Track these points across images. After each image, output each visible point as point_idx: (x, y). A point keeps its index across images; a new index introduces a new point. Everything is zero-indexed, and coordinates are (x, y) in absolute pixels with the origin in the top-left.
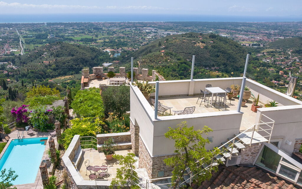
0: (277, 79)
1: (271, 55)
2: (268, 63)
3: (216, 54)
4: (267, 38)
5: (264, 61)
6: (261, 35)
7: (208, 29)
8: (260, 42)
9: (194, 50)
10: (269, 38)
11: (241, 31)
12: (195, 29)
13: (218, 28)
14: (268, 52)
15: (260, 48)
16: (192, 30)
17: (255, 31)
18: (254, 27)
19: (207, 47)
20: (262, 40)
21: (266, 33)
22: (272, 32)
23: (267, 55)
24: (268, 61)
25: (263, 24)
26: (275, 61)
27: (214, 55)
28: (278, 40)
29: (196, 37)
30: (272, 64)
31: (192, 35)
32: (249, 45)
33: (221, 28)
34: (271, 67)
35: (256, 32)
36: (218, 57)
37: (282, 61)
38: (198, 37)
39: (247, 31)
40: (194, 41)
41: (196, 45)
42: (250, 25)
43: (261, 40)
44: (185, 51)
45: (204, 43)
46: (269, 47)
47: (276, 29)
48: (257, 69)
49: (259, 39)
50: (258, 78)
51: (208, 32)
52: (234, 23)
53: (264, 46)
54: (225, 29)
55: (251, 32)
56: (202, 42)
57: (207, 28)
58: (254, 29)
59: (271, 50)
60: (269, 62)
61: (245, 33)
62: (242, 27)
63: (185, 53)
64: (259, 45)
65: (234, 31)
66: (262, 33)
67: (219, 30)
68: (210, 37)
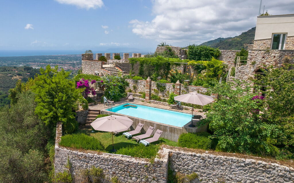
4: (72, 67)
6: (67, 65)
7: (18, 63)
9: (12, 83)
11: (50, 63)
12: (4, 64)
13: (28, 62)
16: (2, 65)
17: (61, 62)
18: (59, 59)
19: (25, 79)
20: (69, 69)
21: (71, 63)
22: (75, 62)
25: (66, 56)
29: (11, 71)
31: (5, 69)
33: (31, 62)
35: (62, 63)
38: (12, 71)
39: (55, 63)
40: (10, 74)
41: (14, 78)
42: (56, 58)
43: (68, 69)
44: (3, 86)
45: (21, 75)
47: (77, 60)
49: (66, 69)
51: (19, 66)
52: (41, 56)
54: (34, 62)
55: (59, 63)
56: (19, 75)
57: (16, 62)
58: (60, 61)
61: (54, 64)
62: (50, 60)
63: (3, 88)
65: (43, 64)
66: (67, 63)
67: (29, 63)
68: (25, 69)
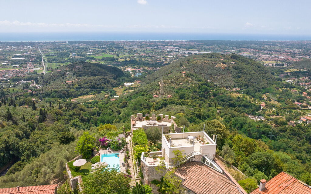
0: (300, 101)
1: (294, 75)
2: (292, 84)
3: (238, 75)
4: (291, 57)
5: (287, 81)
6: (285, 54)
7: (230, 48)
8: (284, 62)
9: (215, 71)
10: (294, 58)
11: (265, 50)
12: (217, 48)
13: (241, 47)
14: (291, 73)
15: (284, 68)
16: (215, 49)
17: (279, 50)
18: (278, 46)
19: (228, 68)
20: (286, 59)
21: (291, 53)
22: (297, 51)
23: (291, 75)
24: (291, 82)
25: (287, 43)
26: (298, 82)
27: (235, 76)
28: (302, 59)
29: (218, 58)
30: (296, 85)
31: (213, 56)
32: (273, 65)
33: (244, 47)
34: (294, 88)
35: (280, 52)
36: (240, 77)
37: (306, 82)
38: (219, 58)
39: (270, 51)
40: (215, 61)
41: (218, 66)
42: (274, 44)
43: (284, 59)
44: (206, 72)
45: (226, 64)
46: (293, 67)
47: (301, 48)
48: (280, 90)
49: (282, 59)
50: (280, 99)
51: (231, 51)
52: (258, 41)
53: (288, 66)
54: (248, 48)
55: (275, 51)
56: (224, 63)
57: (229, 46)
58: (277, 48)
59: (295, 70)
60: (293, 82)
61: (269, 52)
62: (267, 46)
63: (206, 74)
64: (283, 65)
65: (257, 50)
66: (286, 52)
67: (242, 49)
68: (231, 57)
